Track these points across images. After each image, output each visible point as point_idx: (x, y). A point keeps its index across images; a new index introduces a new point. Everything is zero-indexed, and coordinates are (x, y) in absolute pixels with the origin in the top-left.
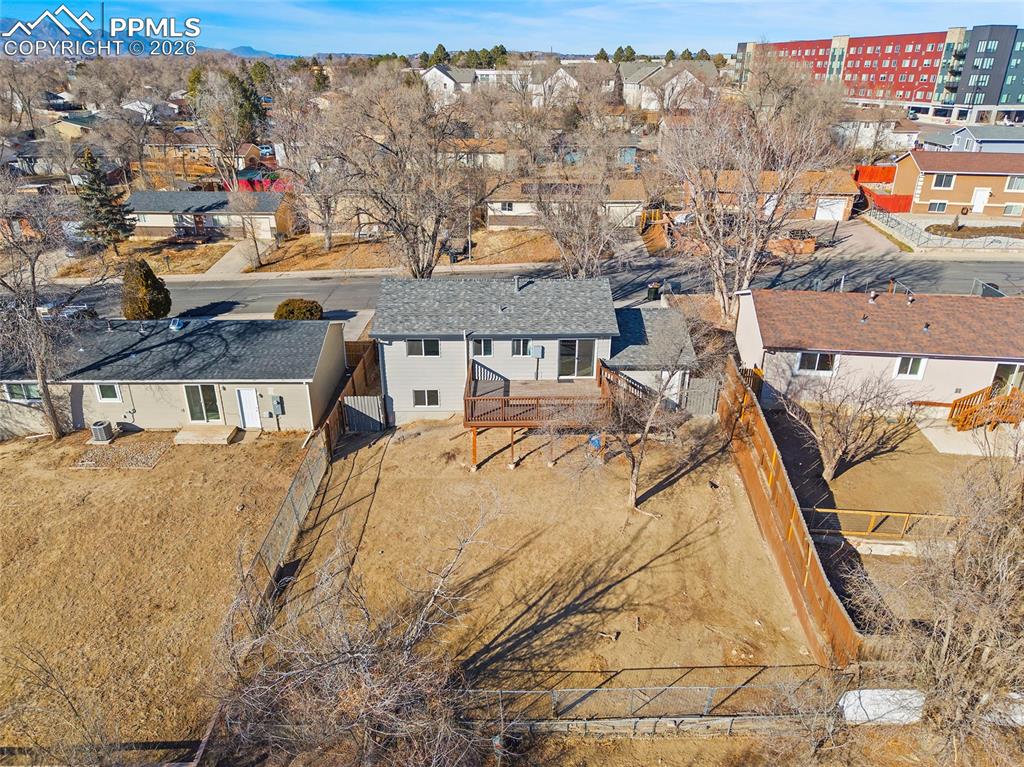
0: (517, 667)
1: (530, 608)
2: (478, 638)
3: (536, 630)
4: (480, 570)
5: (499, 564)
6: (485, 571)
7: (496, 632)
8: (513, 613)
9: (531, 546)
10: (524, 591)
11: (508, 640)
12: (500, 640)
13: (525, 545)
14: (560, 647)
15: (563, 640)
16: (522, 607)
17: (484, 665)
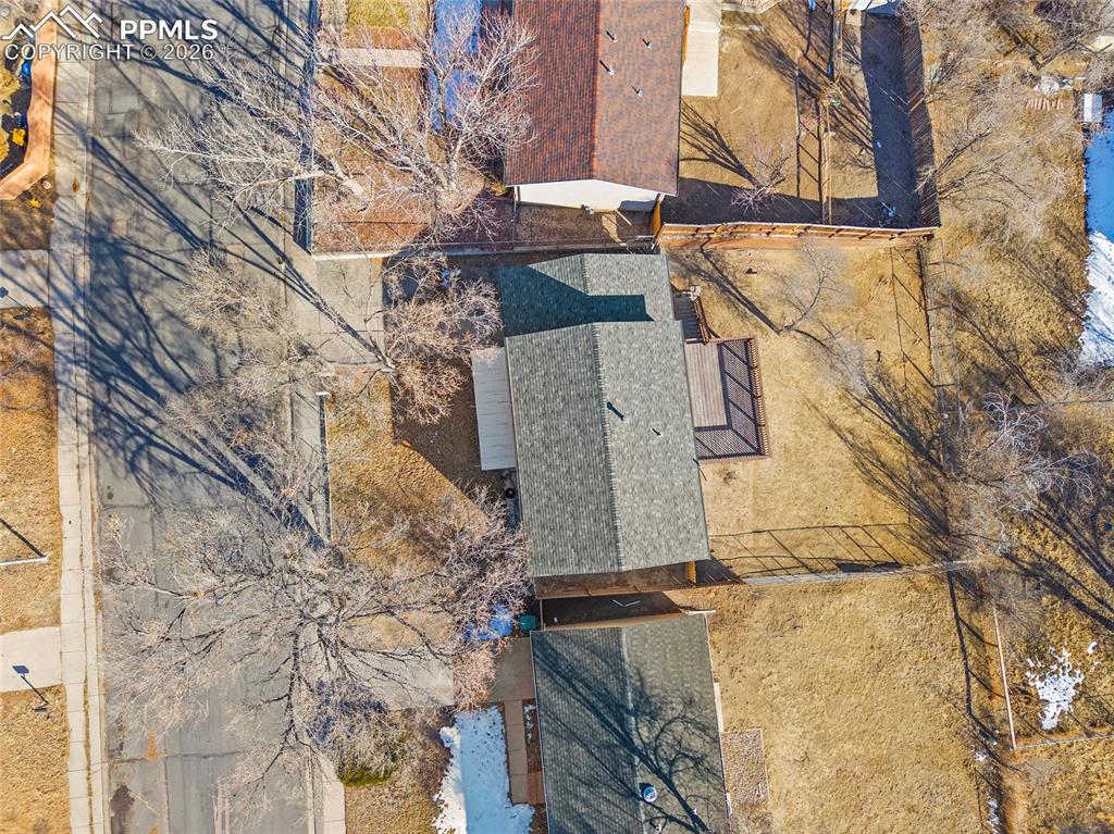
0: (905, 409)
1: (862, 404)
2: (888, 433)
3: (878, 400)
4: (838, 438)
5: (832, 426)
6: (839, 435)
7: (883, 423)
8: (868, 414)
9: (817, 405)
10: (851, 409)
11: (888, 415)
12: (888, 420)
13: (817, 409)
14: (889, 385)
15: (884, 385)
16: (863, 409)
17: (907, 428)
